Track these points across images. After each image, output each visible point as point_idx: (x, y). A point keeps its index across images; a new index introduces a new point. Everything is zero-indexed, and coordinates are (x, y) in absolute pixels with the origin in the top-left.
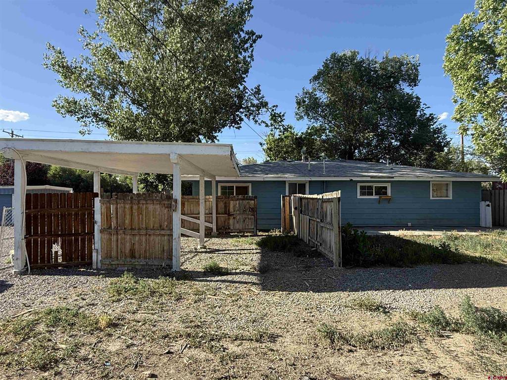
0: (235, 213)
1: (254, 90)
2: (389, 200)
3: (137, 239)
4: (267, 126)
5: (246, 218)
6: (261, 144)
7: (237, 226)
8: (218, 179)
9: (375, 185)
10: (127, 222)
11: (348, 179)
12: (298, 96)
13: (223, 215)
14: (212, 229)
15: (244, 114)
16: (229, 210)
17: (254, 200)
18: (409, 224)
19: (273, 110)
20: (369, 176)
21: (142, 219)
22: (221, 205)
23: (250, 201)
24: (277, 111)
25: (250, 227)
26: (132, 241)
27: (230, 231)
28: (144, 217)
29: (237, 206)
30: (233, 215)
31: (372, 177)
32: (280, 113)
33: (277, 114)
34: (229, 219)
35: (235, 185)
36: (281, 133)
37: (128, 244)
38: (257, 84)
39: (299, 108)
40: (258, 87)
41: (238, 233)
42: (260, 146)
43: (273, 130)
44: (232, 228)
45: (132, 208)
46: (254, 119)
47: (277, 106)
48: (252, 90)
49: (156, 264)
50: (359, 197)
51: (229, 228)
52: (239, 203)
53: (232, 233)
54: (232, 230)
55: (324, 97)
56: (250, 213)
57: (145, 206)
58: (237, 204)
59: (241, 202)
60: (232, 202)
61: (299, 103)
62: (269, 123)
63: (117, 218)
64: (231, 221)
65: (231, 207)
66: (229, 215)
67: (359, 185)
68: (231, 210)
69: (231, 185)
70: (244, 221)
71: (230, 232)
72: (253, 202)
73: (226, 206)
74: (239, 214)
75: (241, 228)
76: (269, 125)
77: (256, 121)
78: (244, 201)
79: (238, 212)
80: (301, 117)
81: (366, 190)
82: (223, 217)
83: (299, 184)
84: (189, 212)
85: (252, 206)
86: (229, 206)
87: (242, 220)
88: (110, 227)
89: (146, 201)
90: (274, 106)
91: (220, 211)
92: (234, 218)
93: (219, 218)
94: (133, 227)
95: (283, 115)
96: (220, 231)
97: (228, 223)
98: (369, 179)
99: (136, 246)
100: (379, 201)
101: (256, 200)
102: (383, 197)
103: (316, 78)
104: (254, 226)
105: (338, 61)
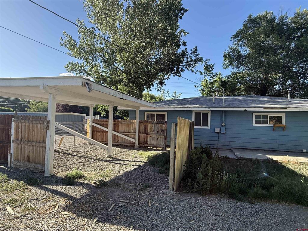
0: (151, 133)
1: (193, 50)
2: (283, 128)
3: (31, 149)
4: (201, 74)
5: (158, 137)
6: (196, 86)
7: (153, 142)
8: (142, 108)
9: (269, 115)
10: (26, 136)
11: (243, 109)
12: (225, 52)
13: (143, 134)
14: (135, 143)
15: (185, 67)
16: (147, 130)
17: (165, 124)
18: (305, 151)
19: (206, 63)
20: (262, 107)
21: (34, 134)
22: (142, 127)
23: (162, 125)
24: (209, 63)
25: (161, 144)
26: (29, 150)
27: (147, 145)
28: (35, 133)
29: (153, 128)
30: (150, 134)
31: (265, 108)
32: (211, 65)
33: (209, 65)
34: (147, 137)
35: (156, 113)
36: (210, 79)
37: (26, 152)
38: (195, 46)
39: (225, 59)
40: (196, 48)
41: (152, 147)
42: (195, 88)
43: (206, 76)
44: (149, 144)
45: (29, 126)
46: (191, 69)
47: (209, 60)
48: (191, 50)
49: (40, 168)
50: (254, 124)
51: (147, 144)
52: (154, 126)
53: (149, 147)
54: (149, 145)
55: (245, 51)
56: (162, 133)
57: (36, 125)
58: (153, 126)
59: (156, 125)
60: (149, 125)
61: (225, 56)
62: (203, 71)
63: (22, 133)
64: (149, 139)
65: (149, 129)
66: (147, 134)
67: (254, 115)
68: (149, 131)
69: (153, 113)
70: (157, 139)
71: (147, 147)
72: (164, 125)
73: (146, 128)
74: (154, 134)
75: (155, 144)
76: (203, 73)
77: (193, 71)
78: (158, 125)
79: (153, 133)
80: (227, 66)
81: (261, 119)
82: (143, 135)
83: (202, 113)
84: (122, 131)
85: (163, 129)
86: (148, 128)
87: (156, 138)
88: (18, 139)
89: (36, 121)
90: (207, 60)
91: (141, 131)
92: (151, 137)
93: (140, 136)
94: (30, 140)
95: (213, 66)
96: (141, 145)
97: (146, 140)
98: (262, 110)
99: (31, 154)
100: (273, 129)
101: (166, 124)
102: (278, 125)
103: (236, 36)
104: (164, 143)
105: (252, 21)
